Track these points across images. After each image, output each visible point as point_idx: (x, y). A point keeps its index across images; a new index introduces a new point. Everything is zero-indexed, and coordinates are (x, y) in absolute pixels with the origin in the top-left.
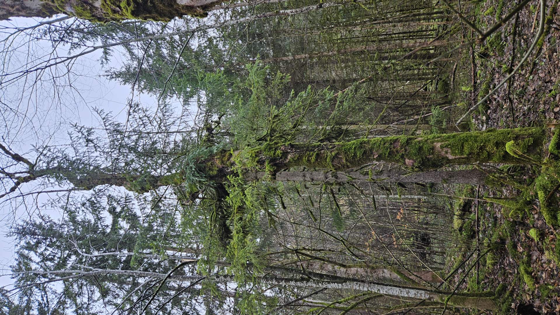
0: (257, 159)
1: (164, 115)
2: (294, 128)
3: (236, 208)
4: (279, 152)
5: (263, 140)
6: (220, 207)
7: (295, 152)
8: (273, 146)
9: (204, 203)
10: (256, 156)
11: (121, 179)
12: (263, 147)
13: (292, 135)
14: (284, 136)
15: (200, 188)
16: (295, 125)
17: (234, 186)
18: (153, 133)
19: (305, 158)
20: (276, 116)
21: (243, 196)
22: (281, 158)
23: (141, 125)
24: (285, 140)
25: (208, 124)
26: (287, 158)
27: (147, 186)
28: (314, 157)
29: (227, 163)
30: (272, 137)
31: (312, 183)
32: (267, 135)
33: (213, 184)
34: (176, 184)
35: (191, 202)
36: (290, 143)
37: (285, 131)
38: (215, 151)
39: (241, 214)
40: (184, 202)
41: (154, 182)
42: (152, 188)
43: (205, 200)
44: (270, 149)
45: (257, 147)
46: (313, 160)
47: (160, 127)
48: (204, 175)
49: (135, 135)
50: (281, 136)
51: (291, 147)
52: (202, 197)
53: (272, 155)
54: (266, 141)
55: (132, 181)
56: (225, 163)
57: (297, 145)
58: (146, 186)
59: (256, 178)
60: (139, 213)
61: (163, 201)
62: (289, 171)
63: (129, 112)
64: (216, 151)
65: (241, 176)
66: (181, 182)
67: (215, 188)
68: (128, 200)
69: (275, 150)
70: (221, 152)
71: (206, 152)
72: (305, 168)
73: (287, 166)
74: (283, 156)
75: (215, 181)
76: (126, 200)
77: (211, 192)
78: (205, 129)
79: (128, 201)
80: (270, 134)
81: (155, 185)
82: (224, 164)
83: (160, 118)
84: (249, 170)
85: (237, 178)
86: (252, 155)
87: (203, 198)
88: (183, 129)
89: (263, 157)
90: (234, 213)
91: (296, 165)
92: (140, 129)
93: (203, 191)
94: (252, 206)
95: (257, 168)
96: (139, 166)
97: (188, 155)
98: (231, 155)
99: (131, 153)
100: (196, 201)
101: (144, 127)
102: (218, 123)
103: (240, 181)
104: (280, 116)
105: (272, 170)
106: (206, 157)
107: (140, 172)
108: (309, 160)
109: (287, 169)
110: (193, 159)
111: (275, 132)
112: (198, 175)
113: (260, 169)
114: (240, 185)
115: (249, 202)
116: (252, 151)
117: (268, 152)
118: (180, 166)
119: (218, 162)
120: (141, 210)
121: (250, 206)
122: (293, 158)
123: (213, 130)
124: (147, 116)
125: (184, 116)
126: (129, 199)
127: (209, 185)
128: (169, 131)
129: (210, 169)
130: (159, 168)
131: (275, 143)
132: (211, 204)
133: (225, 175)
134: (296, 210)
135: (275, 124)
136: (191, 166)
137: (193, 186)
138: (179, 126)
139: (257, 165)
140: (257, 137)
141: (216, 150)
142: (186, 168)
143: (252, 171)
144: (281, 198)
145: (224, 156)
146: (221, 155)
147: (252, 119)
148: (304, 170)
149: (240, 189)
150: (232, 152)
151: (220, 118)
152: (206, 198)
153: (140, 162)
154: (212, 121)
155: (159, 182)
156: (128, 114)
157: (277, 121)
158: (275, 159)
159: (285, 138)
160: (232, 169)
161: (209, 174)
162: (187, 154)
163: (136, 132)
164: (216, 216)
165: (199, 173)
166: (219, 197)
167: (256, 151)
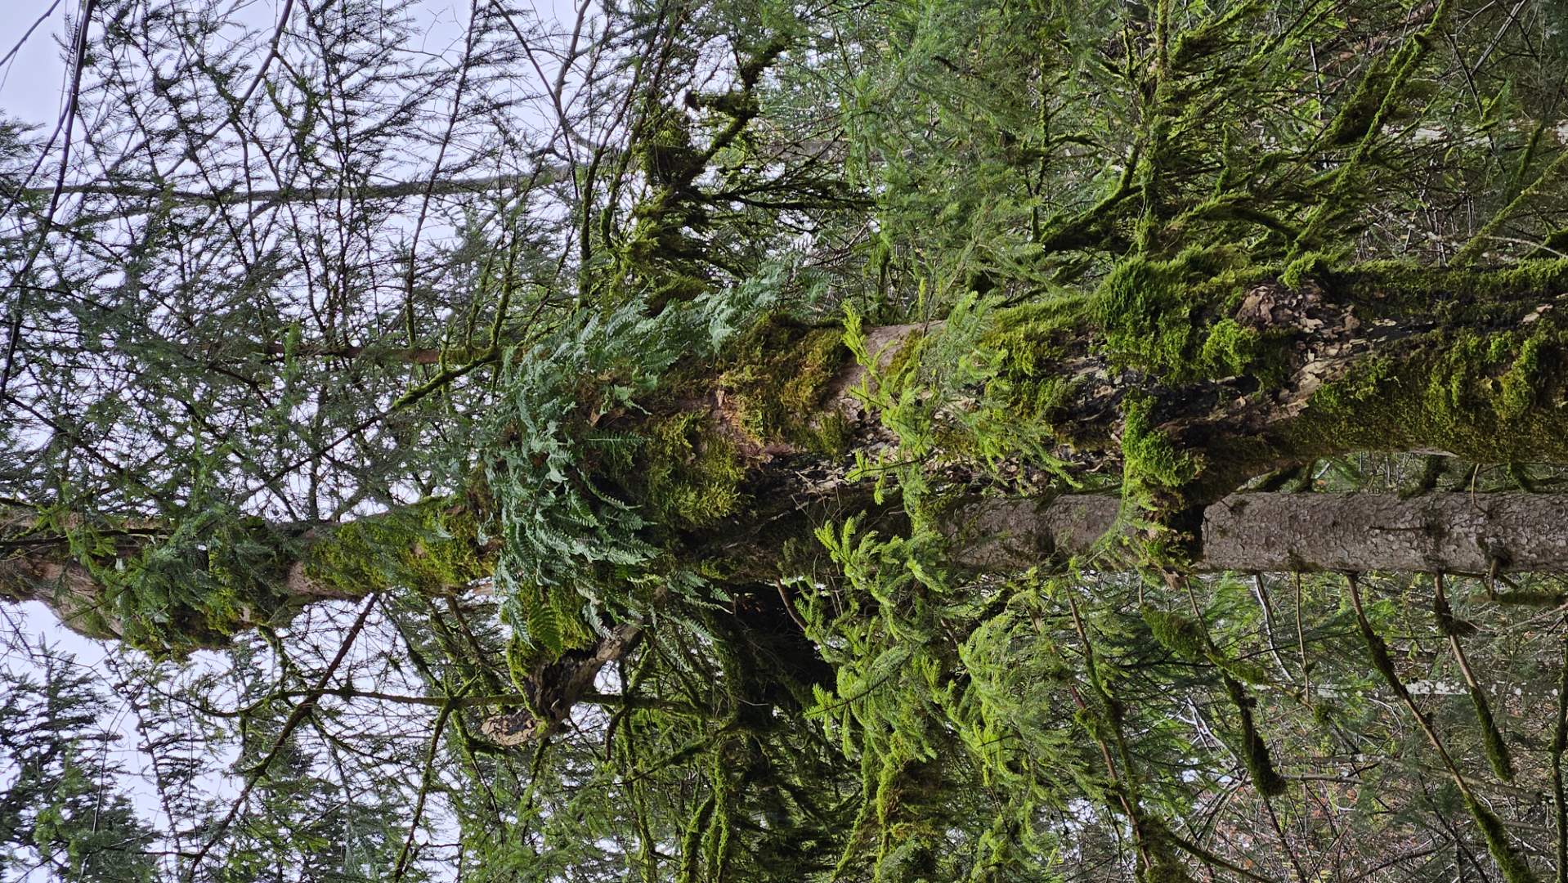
0: (1051, 393)
1: (332, 61)
2: (1346, 137)
3: (884, 778)
4: (1224, 335)
5: (1094, 240)
6: (761, 771)
7: (1358, 333)
8: (1179, 289)
9: (639, 736)
10: (1047, 368)
11: (26, 544)
12: (1097, 295)
13: (1334, 200)
14: (1262, 209)
15: (608, 621)
16: (1352, 114)
17: (870, 608)
18: (251, 196)
19: (1445, 381)
20: (1196, 50)
21: (942, 684)
22: (1245, 384)
23: (169, 135)
24: (1273, 241)
25: (660, 124)
26: (1293, 387)
27: (216, 602)
28: (1516, 373)
29: (817, 427)
30: (1166, 213)
31: (1504, 589)
32: (1127, 200)
33: (704, 593)
34: (426, 585)
35: (542, 725)
36: (1319, 266)
37: (1271, 163)
38: (719, 332)
39: (927, 828)
40: (486, 728)
41: (269, 571)
42: (247, 618)
43: (640, 715)
44: (1155, 309)
45: (1055, 298)
46: (1508, 397)
47: (305, 154)
48: (638, 522)
49: (126, 214)
50: (1241, 214)
51: (1325, 299)
52: (618, 689)
53: (1174, 359)
54: (1121, 246)
55: (107, 562)
56: (796, 421)
57: (1376, 277)
58: (212, 600)
59: (1046, 544)
60: (147, 809)
61: (333, 713)
62: (1307, 487)
63: (81, 43)
64: (729, 330)
65: (923, 532)
66: (460, 572)
67: (718, 622)
68: (68, 704)
69: (1196, 318)
70: (767, 340)
71: (649, 339)
72: (1437, 466)
73: (1287, 449)
74: (1260, 366)
75: (723, 569)
76: (56, 705)
77: (689, 658)
78: (640, 159)
79: (68, 713)
80: (1151, 189)
81: (275, 590)
82: (789, 435)
83: (301, 83)
84: (986, 481)
85: (896, 541)
86: (1009, 360)
87: (630, 699)
88: (472, 162)
89: (1102, 374)
90: (870, 821)
91: (1364, 441)
92: (163, 167)
93: (627, 648)
94: (1013, 767)
95: (1054, 463)
96: (154, 448)
97: (515, 363)
98: (843, 361)
99: (99, 350)
100: (576, 719)
101: (191, 154)
102: (738, 108)
103: (918, 572)
104: (1227, 46)
105: (1168, 481)
106: (654, 380)
107: (164, 497)
108: (1472, 404)
109: (1293, 473)
110: (555, 392)
111: (1186, 175)
112: (592, 520)
113: (1075, 473)
114: (918, 601)
115: (988, 733)
116: (1008, 326)
117: (1140, 333)
118: (454, 448)
119: (742, 415)
120: (162, 784)
121: (1001, 769)
122: (1339, 387)
123: (698, 164)
124: (212, 72)
125: (481, 60)
126: (77, 700)
127: (673, 601)
128: (374, 181)
129: (678, 475)
130: (296, 468)
131: (1194, 262)
132: (690, 743)
133: (799, 525)
134: (1362, 803)
135: (1191, 109)
136: (537, 446)
137: (553, 605)
138: (447, 139)
139: (1048, 444)
140: (1049, 216)
141: (730, 321)
142: (501, 467)
143: (1010, 490)
144: (1246, 704)
145: (792, 369)
146: (769, 366)
147: (1012, 78)
148: (1428, 485)
149: (916, 635)
150: (851, 341)
151: (750, 75)
152: (650, 703)
153: (164, 417)
154: (691, 100)
155: (299, 568)
156: (75, 57)
157: (1207, 86)
158: (1195, 394)
159: (1271, 222)
160: (854, 476)
161: (674, 513)
162: (508, 353)
163: (133, 191)
164: (733, 837)
165: (594, 506)
166: (750, 690)
167: (1043, 327)
